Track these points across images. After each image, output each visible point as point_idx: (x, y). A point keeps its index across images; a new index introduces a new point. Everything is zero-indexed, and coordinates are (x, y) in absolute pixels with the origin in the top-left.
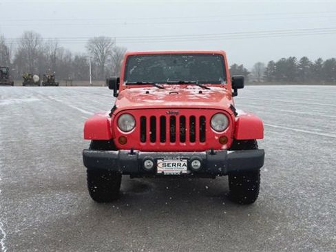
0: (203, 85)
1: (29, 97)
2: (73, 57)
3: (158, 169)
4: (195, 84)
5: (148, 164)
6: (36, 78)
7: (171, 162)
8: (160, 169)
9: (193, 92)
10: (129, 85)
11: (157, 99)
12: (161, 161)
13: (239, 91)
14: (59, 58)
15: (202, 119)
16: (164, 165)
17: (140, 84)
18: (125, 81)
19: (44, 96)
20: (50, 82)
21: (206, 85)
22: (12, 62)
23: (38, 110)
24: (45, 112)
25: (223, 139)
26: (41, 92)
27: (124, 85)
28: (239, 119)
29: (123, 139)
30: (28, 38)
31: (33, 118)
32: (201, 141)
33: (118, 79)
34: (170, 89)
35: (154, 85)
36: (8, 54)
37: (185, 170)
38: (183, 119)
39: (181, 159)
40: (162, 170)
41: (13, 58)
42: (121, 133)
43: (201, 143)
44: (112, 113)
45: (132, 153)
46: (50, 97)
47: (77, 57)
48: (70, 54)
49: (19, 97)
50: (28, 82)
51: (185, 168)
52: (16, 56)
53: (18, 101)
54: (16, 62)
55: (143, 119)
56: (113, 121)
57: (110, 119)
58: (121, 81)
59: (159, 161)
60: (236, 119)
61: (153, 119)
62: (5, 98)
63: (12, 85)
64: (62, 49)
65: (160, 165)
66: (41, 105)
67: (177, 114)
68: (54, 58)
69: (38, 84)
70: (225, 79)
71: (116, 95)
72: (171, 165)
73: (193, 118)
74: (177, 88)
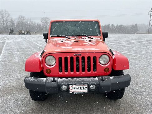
0: (89, 36)
1: (19, 39)
2: (36, 24)
3: (70, 90)
4: (85, 36)
5: (64, 87)
6: (23, 32)
7: (78, 86)
8: (71, 91)
9: (86, 41)
10: (53, 37)
11: (68, 46)
12: (71, 86)
13: (106, 39)
14: (32, 25)
15: (95, 58)
16: (74, 88)
17: (58, 36)
18: (51, 34)
19: (25, 38)
20: (28, 33)
21: (91, 37)
22: (15, 26)
23: (21, 44)
24: (23, 45)
25: (107, 70)
26: (24, 37)
27: (50, 37)
28: (115, 58)
29: (49, 71)
30: (21, 18)
31: (18, 48)
32: (94, 71)
33: (48, 34)
34: (73, 39)
35: (65, 37)
36: (14, 23)
37: (86, 91)
38: (83, 58)
39: (84, 84)
40: (72, 91)
41: (15, 25)
42: (48, 68)
43: (94, 72)
44: (42, 55)
45: (54, 81)
46: (27, 39)
47: (37, 24)
48: (35, 23)
49: (16, 39)
50: (20, 33)
51: (87, 90)
52: (17, 24)
53: (15, 40)
54: (17, 26)
55: (60, 59)
56: (42, 60)
57: (41, 59)
58: (49, 35)
59: (70, 86)
60: (114, 57)
61: (66, 59)
62: (10, 39)
63: (15, 34)
64: (32, 22)
65: (71, 88)
66: (23, 42)
67: (80, 55)
68: (30, 25)
69: (24, 34)
70: (100, 34)
71: (46, 42)
72: (78, 88)
73: (89, 58)
74: (77, 38)
